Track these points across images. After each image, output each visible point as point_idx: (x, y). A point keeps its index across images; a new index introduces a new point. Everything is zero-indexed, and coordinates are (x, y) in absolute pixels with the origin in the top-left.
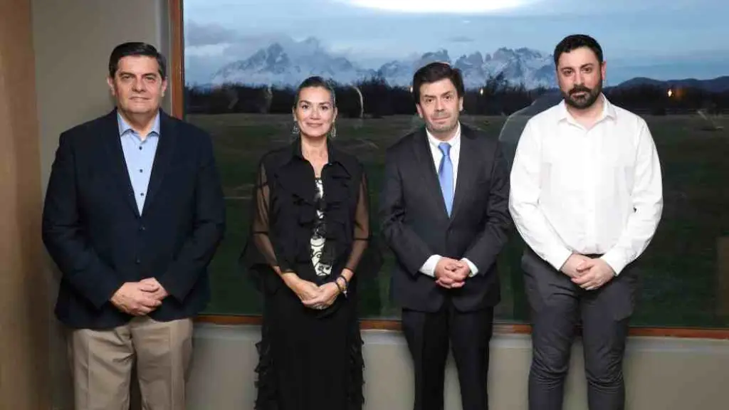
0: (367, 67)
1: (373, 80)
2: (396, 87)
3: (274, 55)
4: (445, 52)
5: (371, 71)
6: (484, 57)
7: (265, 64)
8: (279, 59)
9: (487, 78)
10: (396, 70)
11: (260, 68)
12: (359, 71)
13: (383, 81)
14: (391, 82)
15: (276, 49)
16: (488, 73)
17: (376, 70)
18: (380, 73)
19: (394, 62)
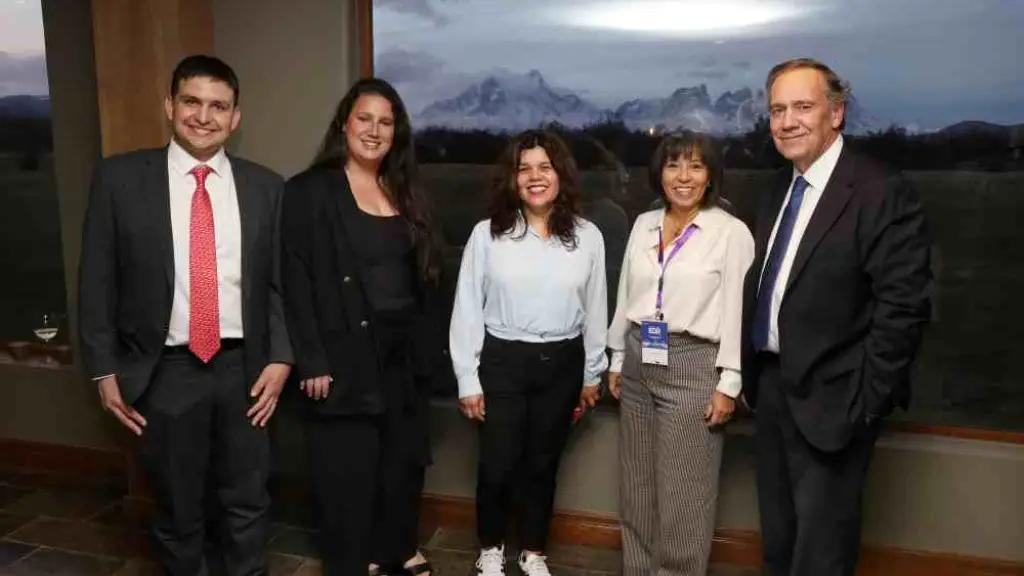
0: (601, 107)
1: (610, 123)
2: (638, 132)
3: (489, 93)
4: (703, 87)
5: (608, 112)
6: (754, 93)
7: (476, 103)
8: (494, 97)
9: (757, 120)
10: (639, 111)
11: (471, 108)
12: (592, 111)
13: (621, 123)
14: (631, 125)
15: (491, 83)
16: (757, 114)
17: (614, 111)
18: (618, 115)
19: (635, 102)
